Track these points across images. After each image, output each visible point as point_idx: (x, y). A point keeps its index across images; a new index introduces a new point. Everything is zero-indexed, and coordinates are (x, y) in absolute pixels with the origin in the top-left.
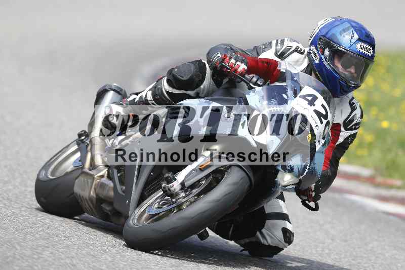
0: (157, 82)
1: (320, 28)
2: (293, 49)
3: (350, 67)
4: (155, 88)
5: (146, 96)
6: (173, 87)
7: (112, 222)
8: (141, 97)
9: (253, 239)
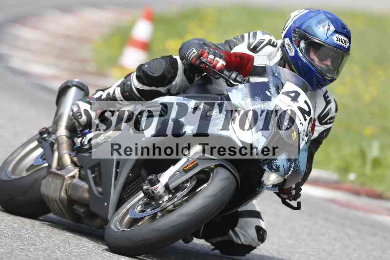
0: (125, 78)
1: (293, 20)
2: (265, 42)
3: (325, 60)
4: (124, 84)
5: (114, 93)
6: (144, 84)
7: (83, 224)
8: (108, 94)
9: (226, 238)
